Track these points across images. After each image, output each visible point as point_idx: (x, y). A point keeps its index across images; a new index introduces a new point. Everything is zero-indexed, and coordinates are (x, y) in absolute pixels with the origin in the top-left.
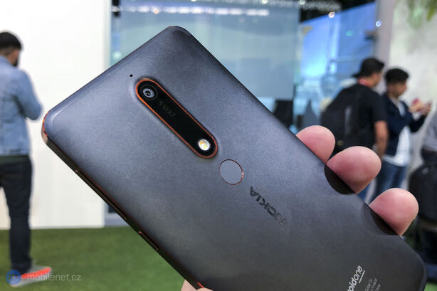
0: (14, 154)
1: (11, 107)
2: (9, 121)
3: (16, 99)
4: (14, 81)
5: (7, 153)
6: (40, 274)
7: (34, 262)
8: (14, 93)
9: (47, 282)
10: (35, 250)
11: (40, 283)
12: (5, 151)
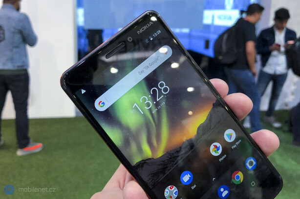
0: (20, 68)
1: (18, 37)
2: (17, 47)
3: (21, 32)
4: (20, 21)
5: (16, 68)
6: (36, 147)
7: (31, 140)
8: (20, 28)
9: (40, 153)
10: (32, 132)
11: (35, 154)
12: (14, 66)
